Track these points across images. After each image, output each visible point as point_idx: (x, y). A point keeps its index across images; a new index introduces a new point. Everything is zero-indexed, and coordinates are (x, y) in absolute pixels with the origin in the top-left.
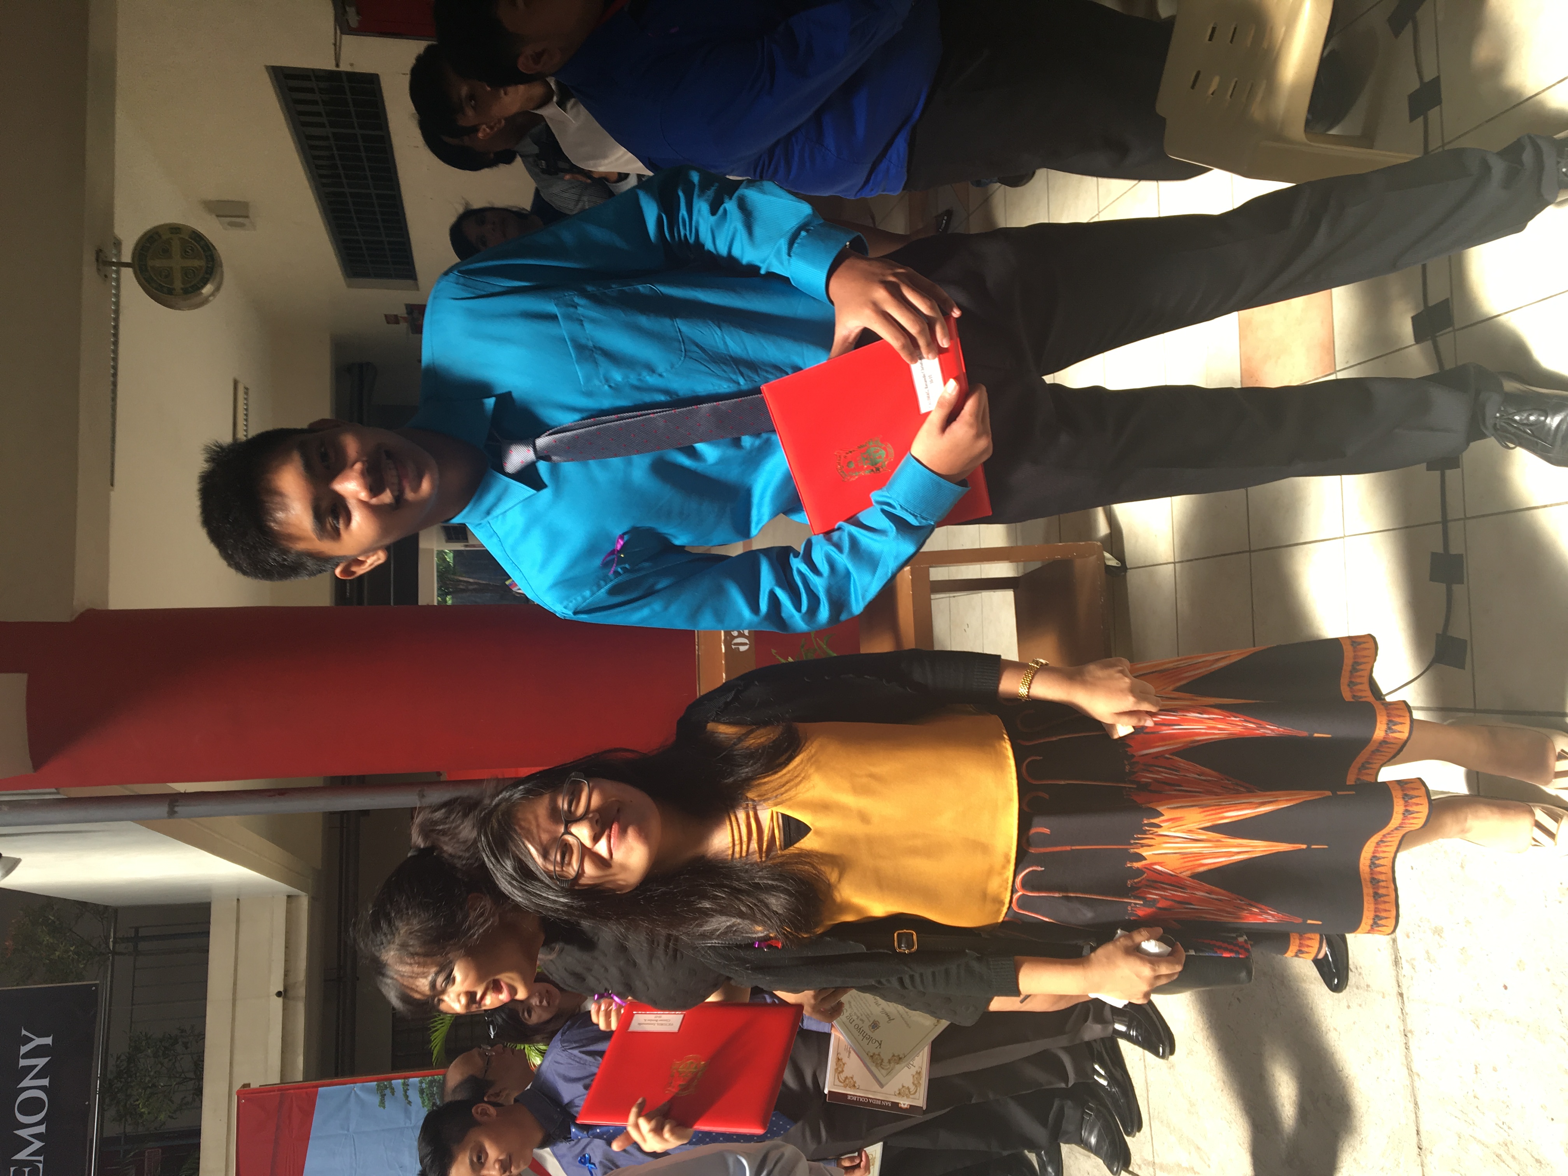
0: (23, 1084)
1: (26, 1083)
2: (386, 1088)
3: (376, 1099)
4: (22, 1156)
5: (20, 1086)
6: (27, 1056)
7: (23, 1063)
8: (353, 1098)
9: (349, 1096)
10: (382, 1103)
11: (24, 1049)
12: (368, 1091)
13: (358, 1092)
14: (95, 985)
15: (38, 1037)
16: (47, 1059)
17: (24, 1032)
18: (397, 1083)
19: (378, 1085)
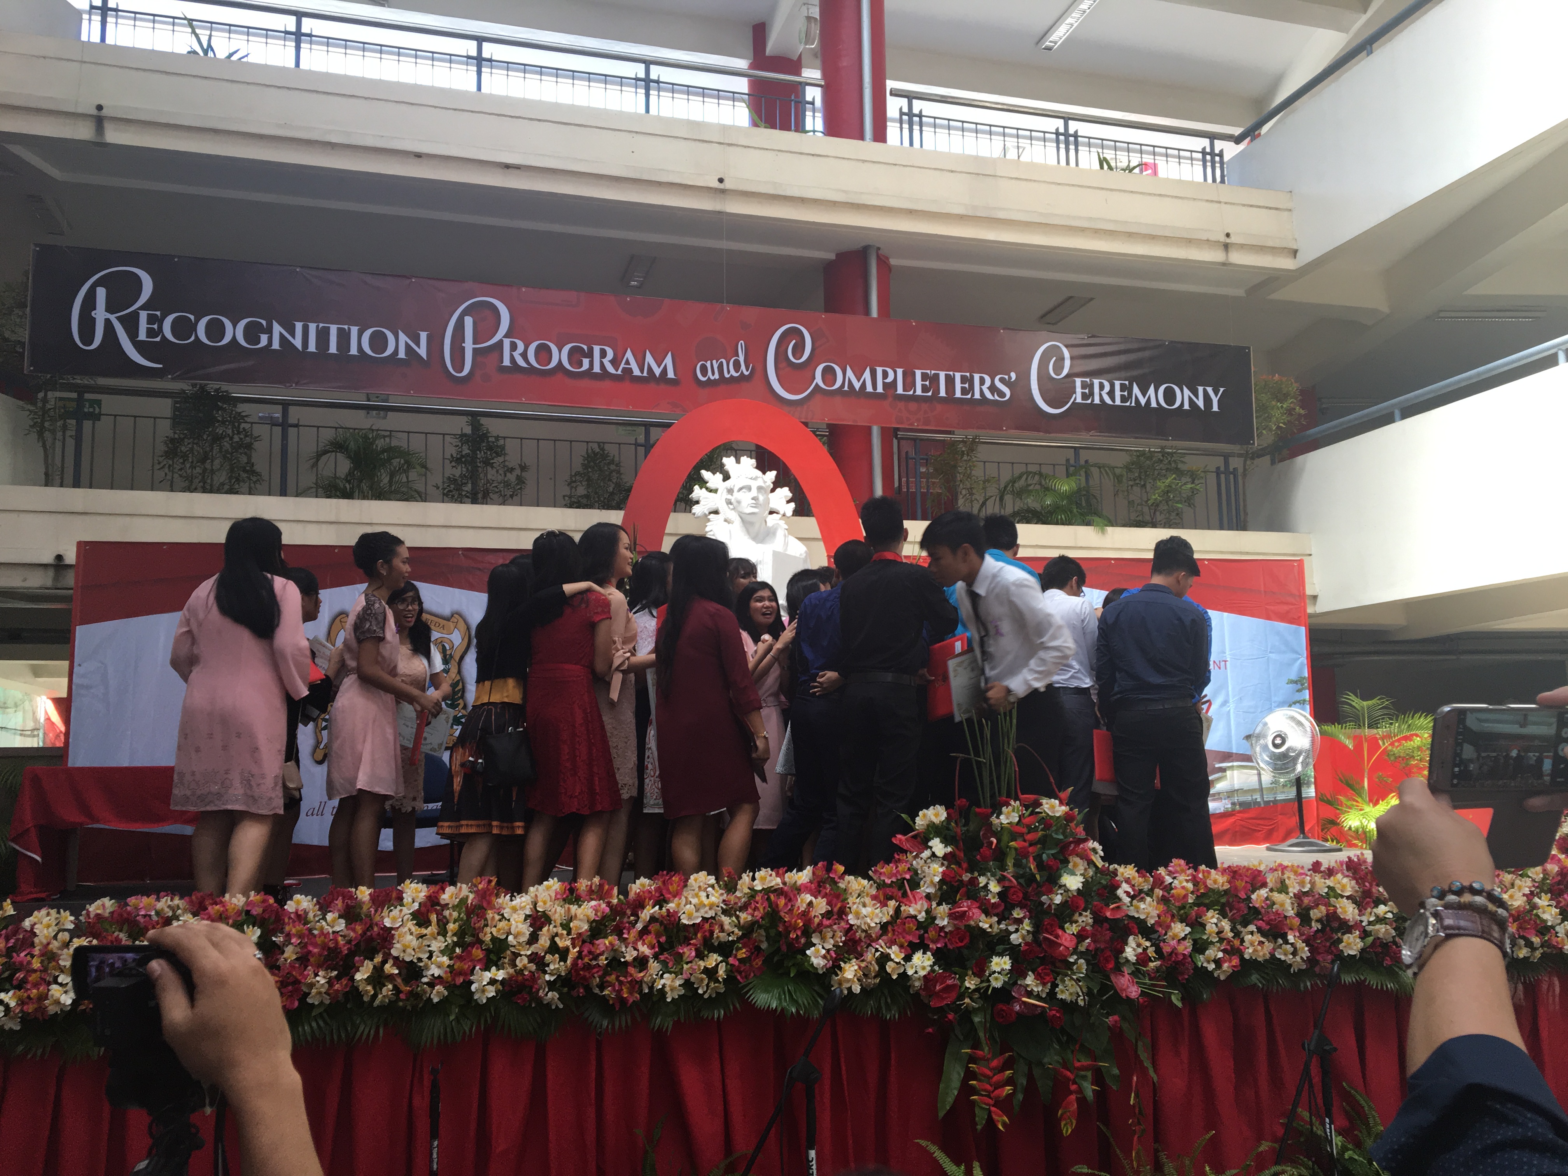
0: (1185, 389)
1: (1187, 392)
2: (1302, 685)
3: (1293, 677)
4: (1136, 390)
5: (1185, 388)
6: (1206, 393)
7: (1201, 389)
8: (1294, 656)
9: (1297, 653)
10: (1291, 682)
11: (1210, 390)
12: (1300, 670)
13: (1299, 661)
14: (1254, 443)
15: (1219, 401)
16: (1203, 408)
17: (1222, 390)
18: (1306, 695)
19: (1304, 678)
